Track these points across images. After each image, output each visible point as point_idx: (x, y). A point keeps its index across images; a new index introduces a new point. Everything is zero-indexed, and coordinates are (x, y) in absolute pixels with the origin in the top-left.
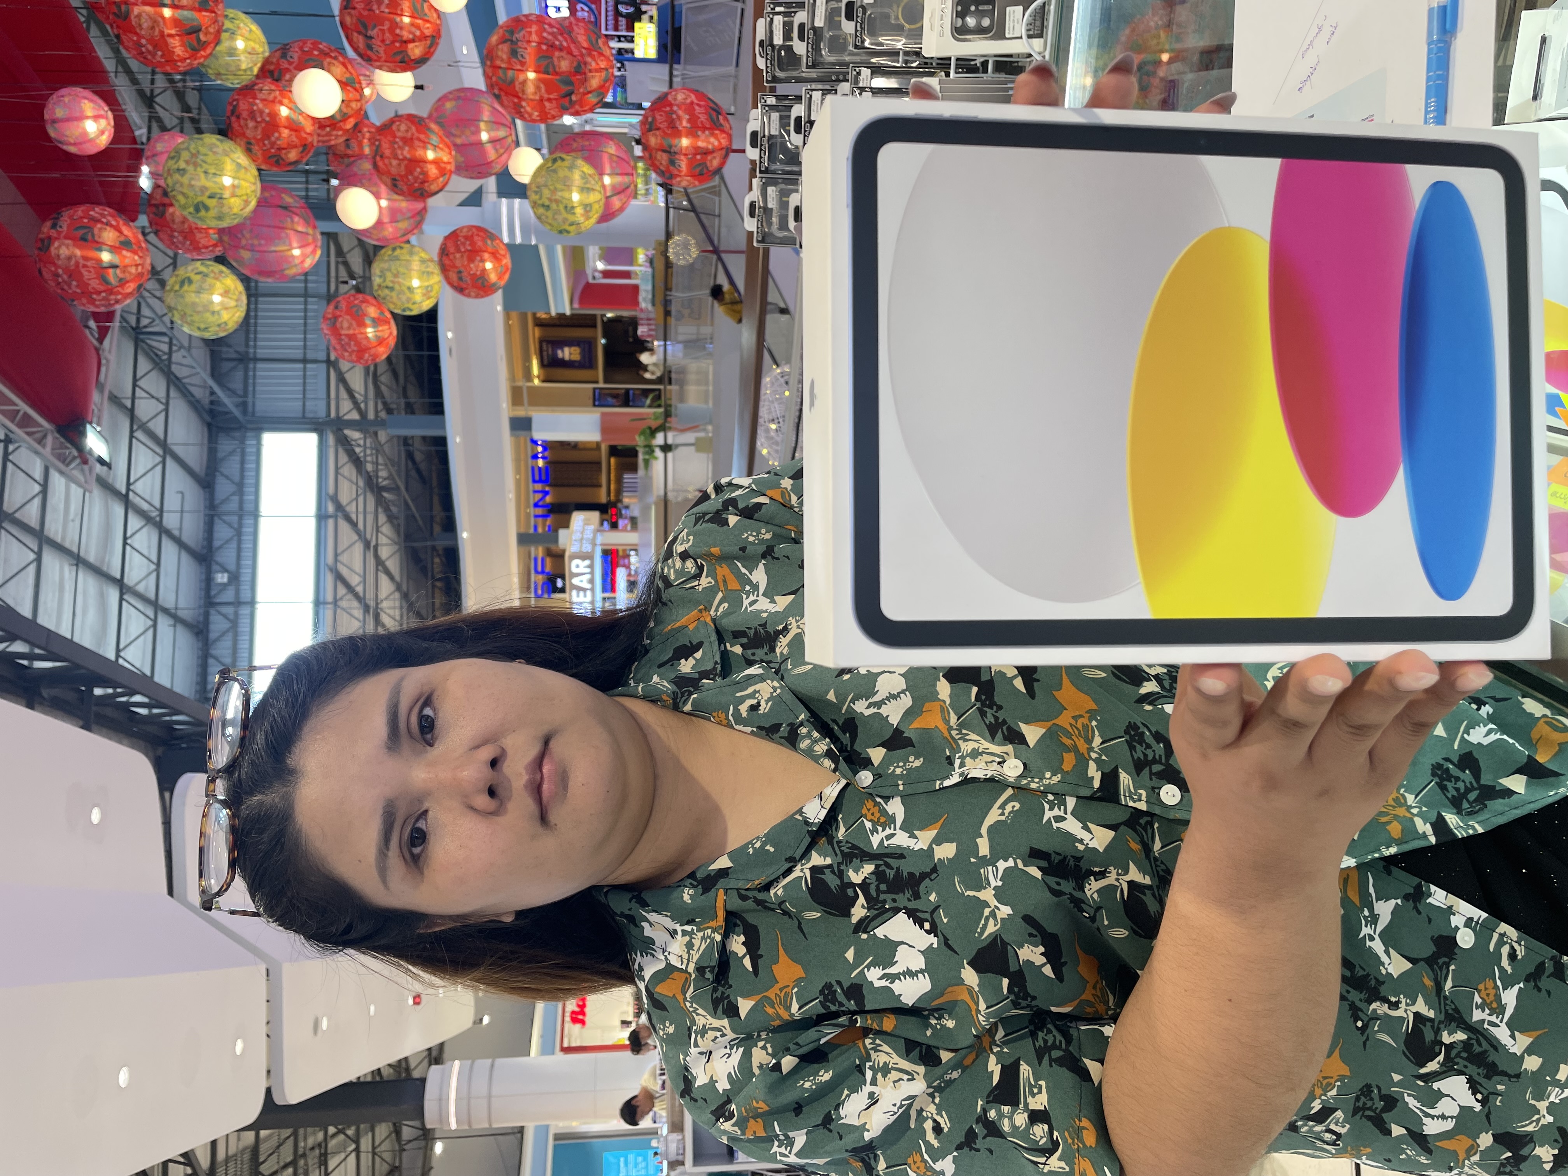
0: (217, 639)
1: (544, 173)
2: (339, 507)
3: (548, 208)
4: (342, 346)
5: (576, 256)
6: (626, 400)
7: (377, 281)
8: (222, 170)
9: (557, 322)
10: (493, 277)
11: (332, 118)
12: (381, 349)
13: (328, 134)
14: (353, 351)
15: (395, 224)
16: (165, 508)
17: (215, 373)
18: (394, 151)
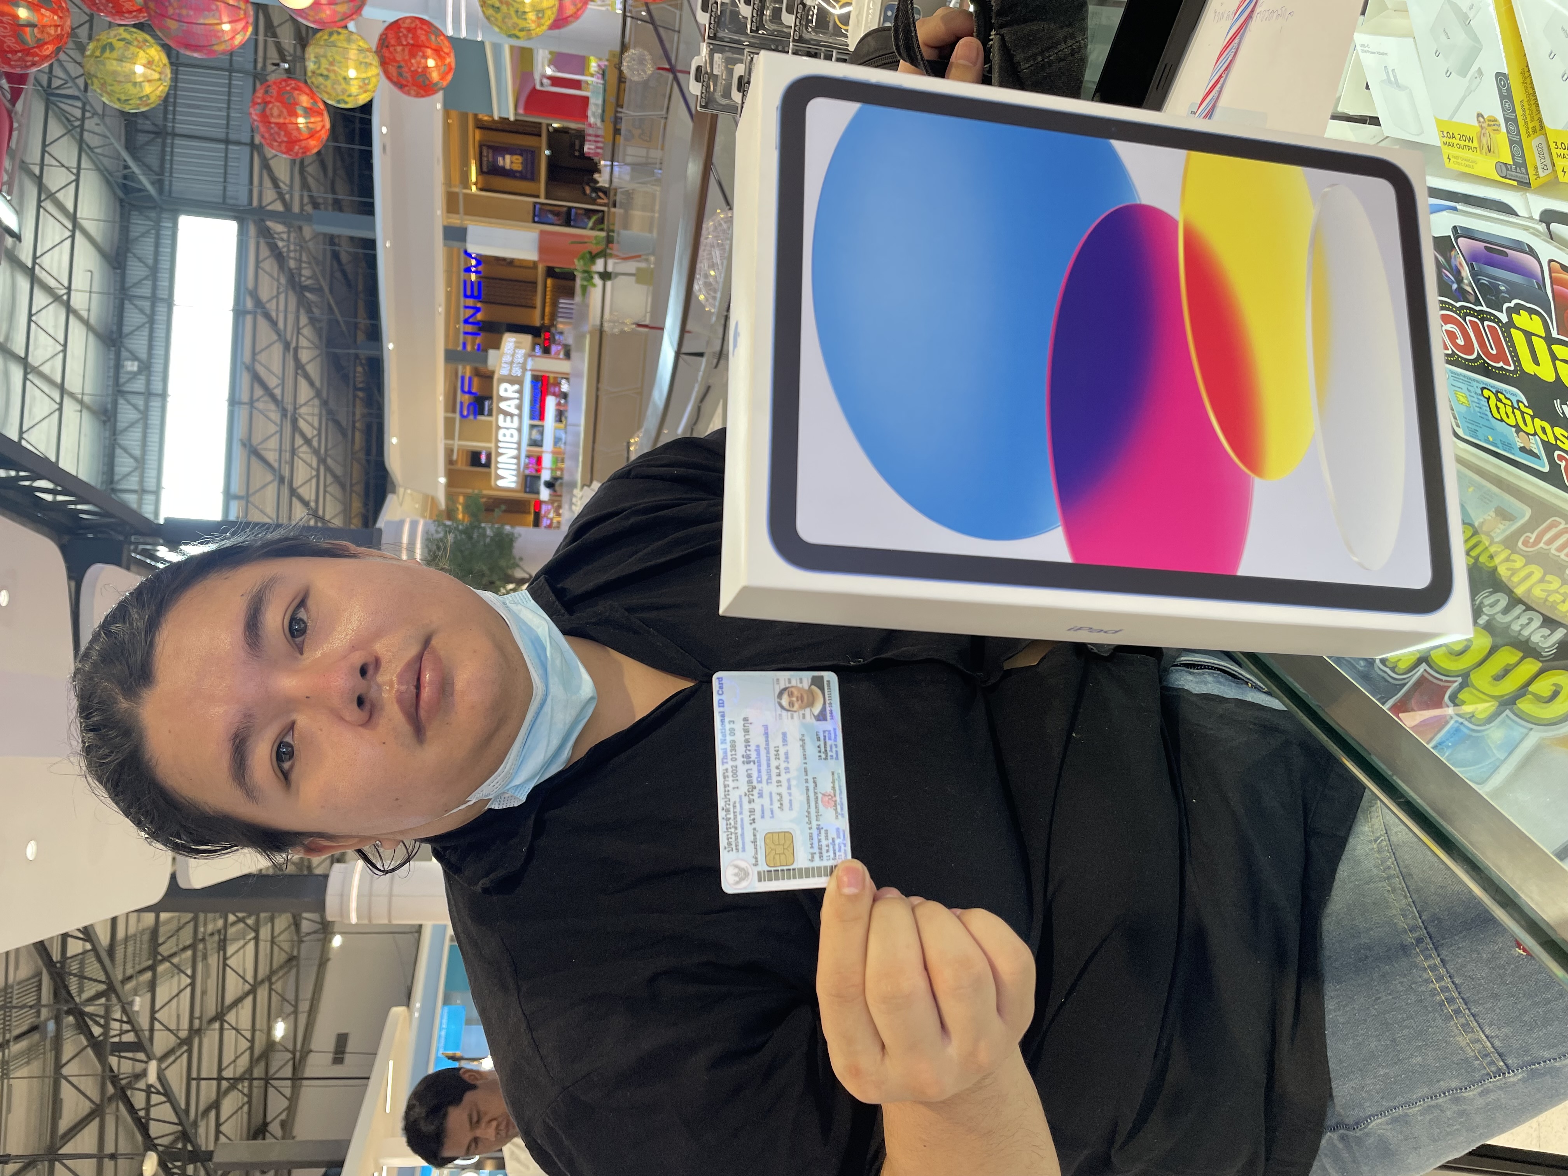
0: (126, 429)
2: (258, 303)
4: (271, 135)
5: (524, 58)
6: (567, 219)
7: (311, 66)
9: (499, 126)
10: (435, 76)
12: (312, 143)
14: (282, 142)
15: (333, 7)
16: (73, 287)
17: (130, 146)
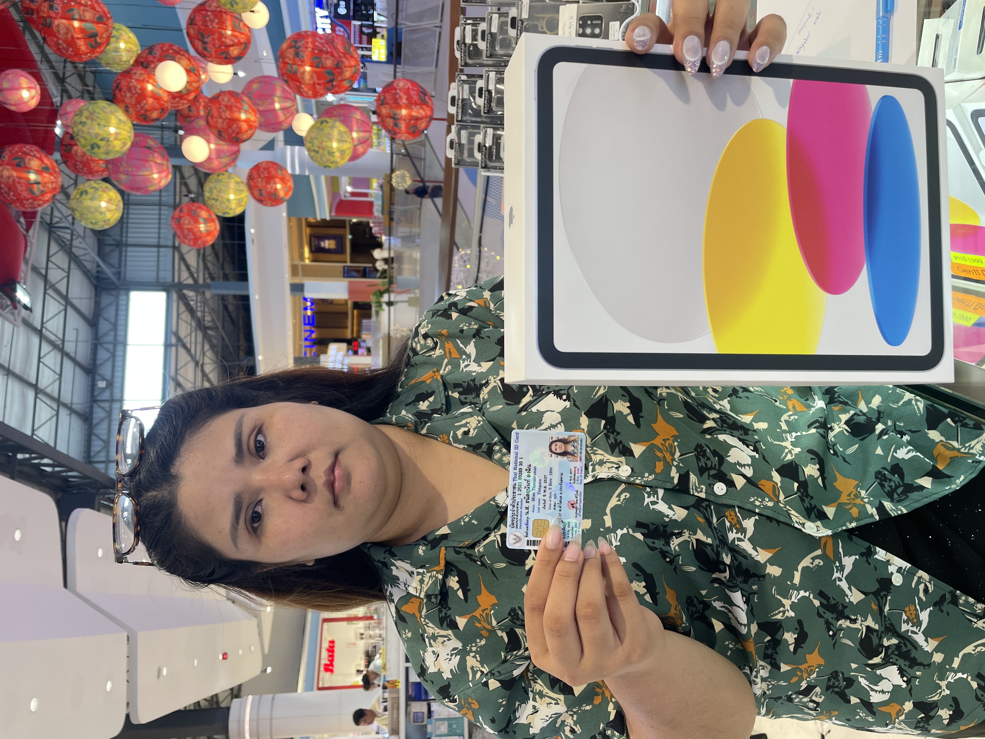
0: (98, 424)
1: (315, 130)
2: (179, 339)
3: (317, 152)
4: (184, 235)
5: (333, 183)
6: (364, 274)
7: (207, 194)
8: (109, 123)
9: (321, 224)
10: (282, 194)
12: (209, 238)
13: (178, 102)
14: (191, 239)
15: (219, 160)
16: (66, 339)
17: (101, 254)
18: (220, 113)
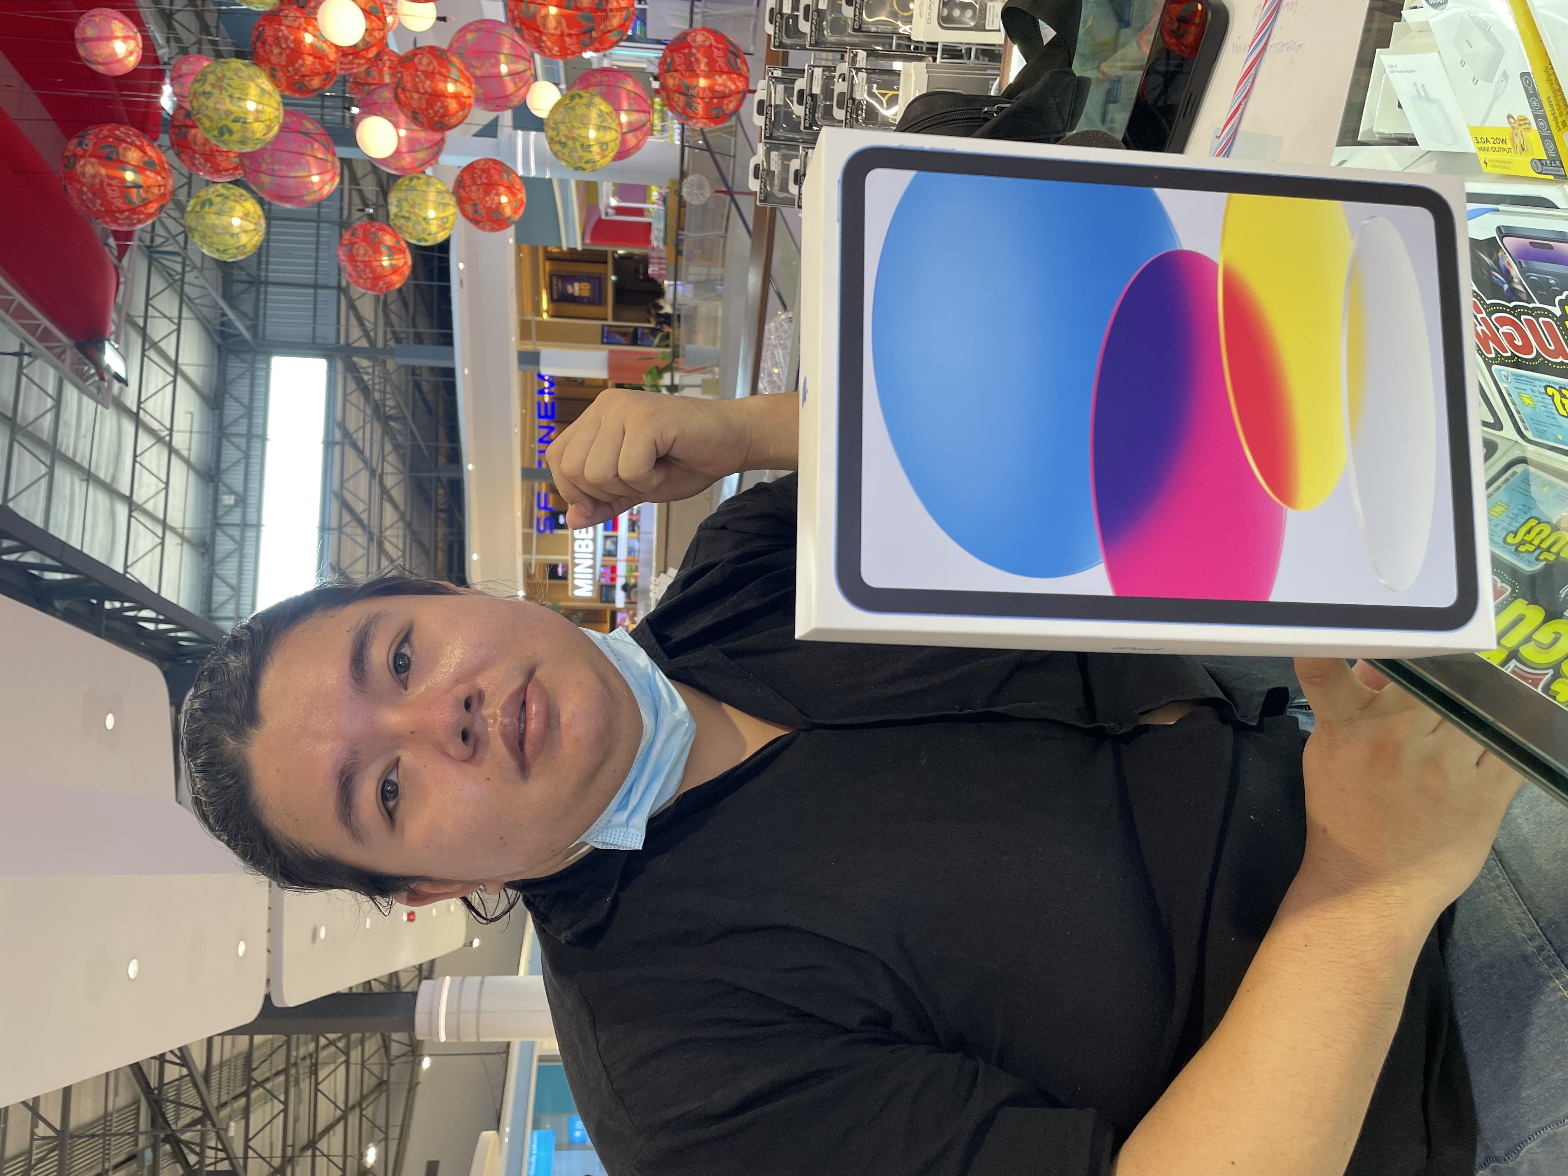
0: (223, 560)
1: (561, 109)
2: (346, 434)
3: (564, 145)
4: (357, 272)
5: (589, 191)
6: (634, 338)
7: (393, 210)
8: (247, 94)
9: (568, 256)
10: (508, 211)
11: (355, 46)
12: (395, 278)
13: (351, 63)
14: (367, 279)
15: (413, 154)
16: (175, 428)
17: (227, 295)
18: (415, 84)
